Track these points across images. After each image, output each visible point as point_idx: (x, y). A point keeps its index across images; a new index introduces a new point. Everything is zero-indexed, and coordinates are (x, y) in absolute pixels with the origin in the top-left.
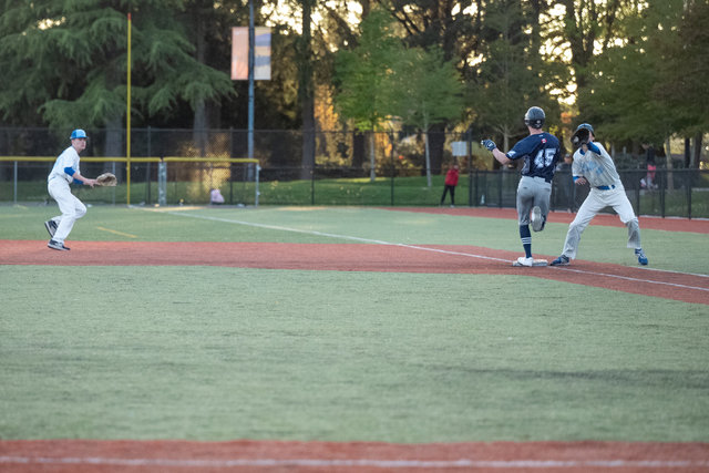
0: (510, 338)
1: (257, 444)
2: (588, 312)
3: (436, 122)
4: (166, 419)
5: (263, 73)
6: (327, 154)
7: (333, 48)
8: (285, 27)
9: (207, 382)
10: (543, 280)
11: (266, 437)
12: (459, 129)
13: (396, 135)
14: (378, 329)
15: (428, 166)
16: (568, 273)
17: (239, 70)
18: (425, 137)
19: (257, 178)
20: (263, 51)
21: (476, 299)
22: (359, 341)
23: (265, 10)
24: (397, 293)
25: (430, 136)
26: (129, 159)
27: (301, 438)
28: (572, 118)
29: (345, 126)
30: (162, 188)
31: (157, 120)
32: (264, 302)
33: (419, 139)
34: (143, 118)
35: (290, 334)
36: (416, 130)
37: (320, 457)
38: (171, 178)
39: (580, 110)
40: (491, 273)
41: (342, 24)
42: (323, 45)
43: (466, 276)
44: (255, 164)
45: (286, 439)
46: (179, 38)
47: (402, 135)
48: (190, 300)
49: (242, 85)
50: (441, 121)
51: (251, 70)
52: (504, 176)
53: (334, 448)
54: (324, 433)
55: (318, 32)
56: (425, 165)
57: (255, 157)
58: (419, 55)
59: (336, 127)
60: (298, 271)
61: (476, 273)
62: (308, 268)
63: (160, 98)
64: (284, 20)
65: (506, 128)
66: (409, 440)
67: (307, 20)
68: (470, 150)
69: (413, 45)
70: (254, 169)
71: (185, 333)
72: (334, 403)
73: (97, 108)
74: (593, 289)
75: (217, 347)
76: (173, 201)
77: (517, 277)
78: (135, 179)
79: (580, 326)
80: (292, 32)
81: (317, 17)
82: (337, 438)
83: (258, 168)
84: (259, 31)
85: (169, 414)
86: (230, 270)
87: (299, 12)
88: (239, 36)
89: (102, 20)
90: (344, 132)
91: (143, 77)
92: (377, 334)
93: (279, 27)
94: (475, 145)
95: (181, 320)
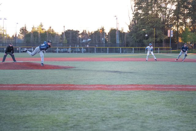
1: (173, 85)
4: (161, 82)
5: (172, 36)
7: (181, 33)
8: (175, 30)
9: (166, 77)
11: (174, 84)
14: (188, 70)
17: (169, 36)
19: (171, 50)
20: (172, 33)
22: (185, 71)
23: (172, 28)
24: (190, 65)
26: (154, 47)
27: (179, 84)
30: (159, 51)
31: (158, 42)
33: (192, 44)
34: (156, 42)
35: (176, 70)
37: (181, 87)
38: (160, 50)
41: (182, 29)
42: (180, 32)
45: (176, 84)
46: (161, 31)
47: (190, 44)
49: (169, 38)
51: (170, 36)
53: (183, 86)
54: (181, 83)
55: (179, 30)
57: (171, 47)
58: (192, 33)
63: (158, 39)
64: (175, 29)
66: (193, 85)
67: (178, 29)
69: (192, 32)
71: (162, 70)
72: (182, 80)
73: (150, 41)
75: (167, 72)
76: (160, 53)
78: (155, 50)
80: (176, 31)
81: (179, 28)
82: (183, 84)
84: (171, 30)
85: (161, 81)
86: (168, 62)
87: (177, 28)
88: (169, 31)
89: (151, 29)
91: (156, 37)
93: (174, 30)
95: (162, 68)
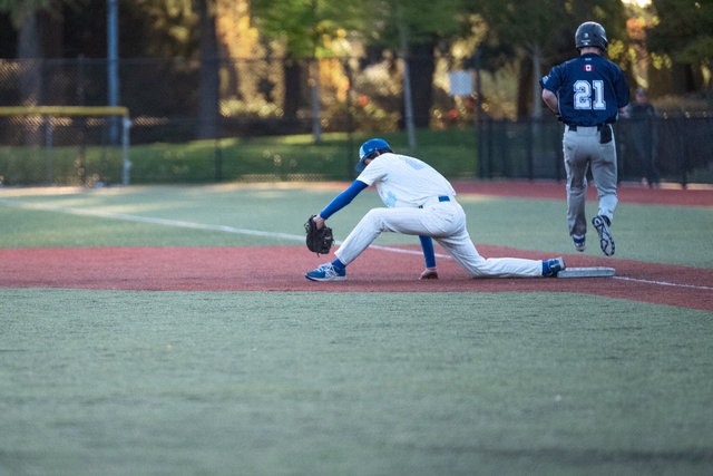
0: (558, 398)
2: (683, 351)
3: (421, 40)
6: (240, 97)
10: (606, 300)
12: (459, 51)
13: (354, 64)
14: (337, 387)
15: (409, 114)
16: (648, 287)
18: (401, 65)
19: (126, 139)
21: (498, 334)
24: (366, 326)
25: (411, 63)
28: (646, 29)
29: (270, 51)
32: (148, 346)
33: (392, 69)
35: (193, 398)
36: (387, 54)
39: (660, 15)
40: (520, 290)
43: (481, 295)
44: (120, 117)
47: (365, 63)
48: (25, 345)
50: (430, 39)
52: (536, 129)
56: (403, 112)
57: (121, 103)
59: (254, 51)
60: (199, 294)
61: (496, 291)
62: (217, 289)
65: (537, 49)
68: (478, 84)
70: (120, 126)
71: (20, 402)
74: (690, 312)
75: (73, 424)
77: (564, 295)
79: (674, 375)
83: (127, 123)
86: (87, 293)
90: (268, 59)
92: (338, 396)
94: (485, 76)
95: (12, 379)
